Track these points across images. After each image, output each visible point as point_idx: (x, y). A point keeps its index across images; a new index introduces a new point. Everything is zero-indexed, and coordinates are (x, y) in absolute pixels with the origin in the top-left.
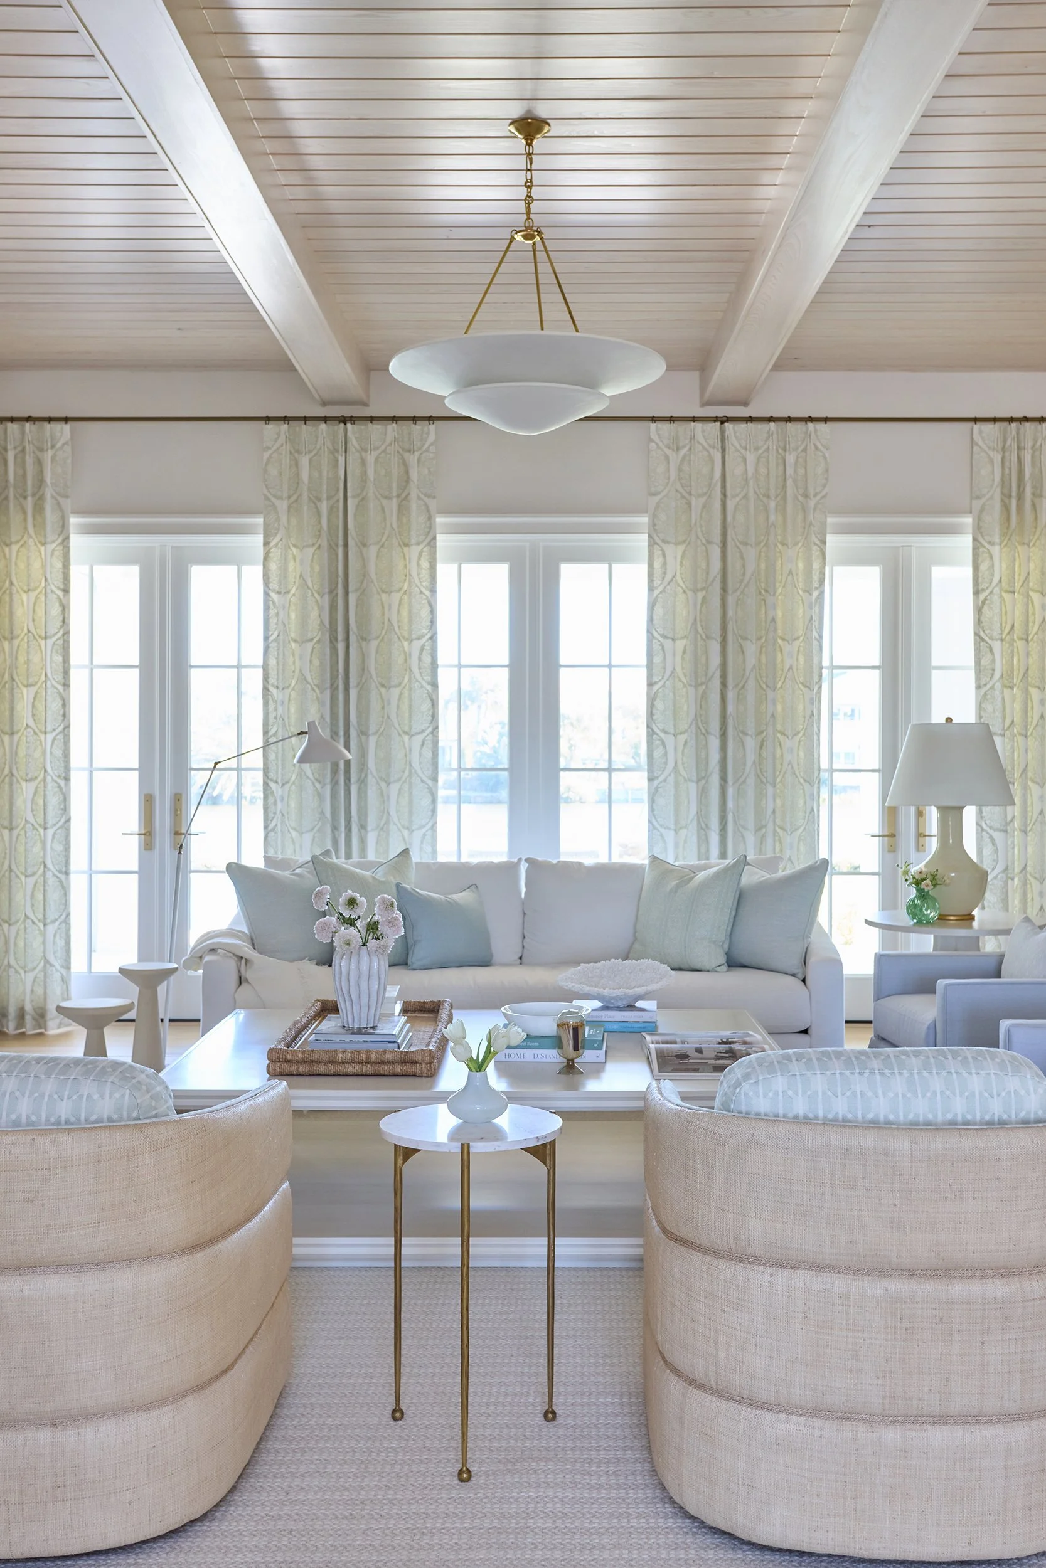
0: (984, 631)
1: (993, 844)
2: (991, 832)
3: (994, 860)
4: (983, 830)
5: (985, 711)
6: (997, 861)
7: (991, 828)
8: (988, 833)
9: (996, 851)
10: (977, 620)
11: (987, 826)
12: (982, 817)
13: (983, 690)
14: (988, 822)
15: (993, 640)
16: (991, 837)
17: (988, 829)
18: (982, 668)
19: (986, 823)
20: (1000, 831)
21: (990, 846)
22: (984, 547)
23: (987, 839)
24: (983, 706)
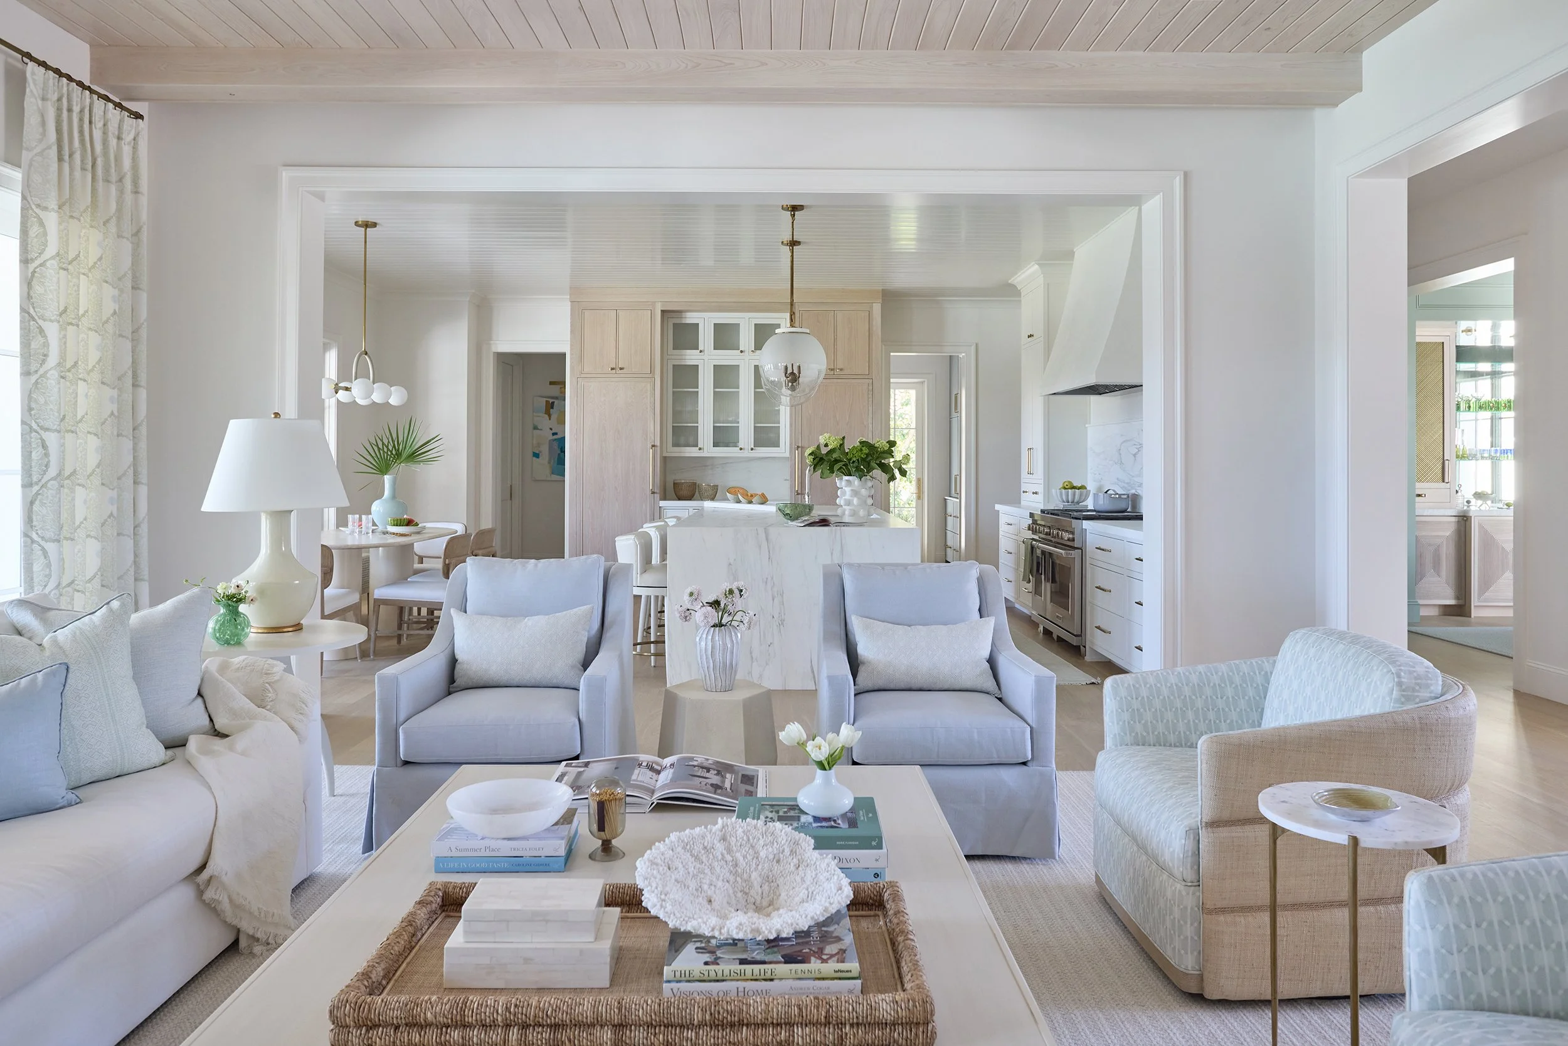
0: (34, 308)
1: (45, 558)
2: (42, 543)
3: (46, 576)
4: (33, 541)
5: (36, 401)
6: (49, 576)
7: (43, 538)
8: (40, 545)
9: (49, 565)
10: (26, 294)
11: (39, 536)
12: (32, 527)
13: (34, 378)
14: (39, 532)
15: (45, 320)
16: (43, 549)
17: (39, 540)
18: (32, 352)
19: (37, 534)
20: (54, 541)
21: (42, 560)
22: (32, 209)
23: (38, 552)
24: (34, 396)
